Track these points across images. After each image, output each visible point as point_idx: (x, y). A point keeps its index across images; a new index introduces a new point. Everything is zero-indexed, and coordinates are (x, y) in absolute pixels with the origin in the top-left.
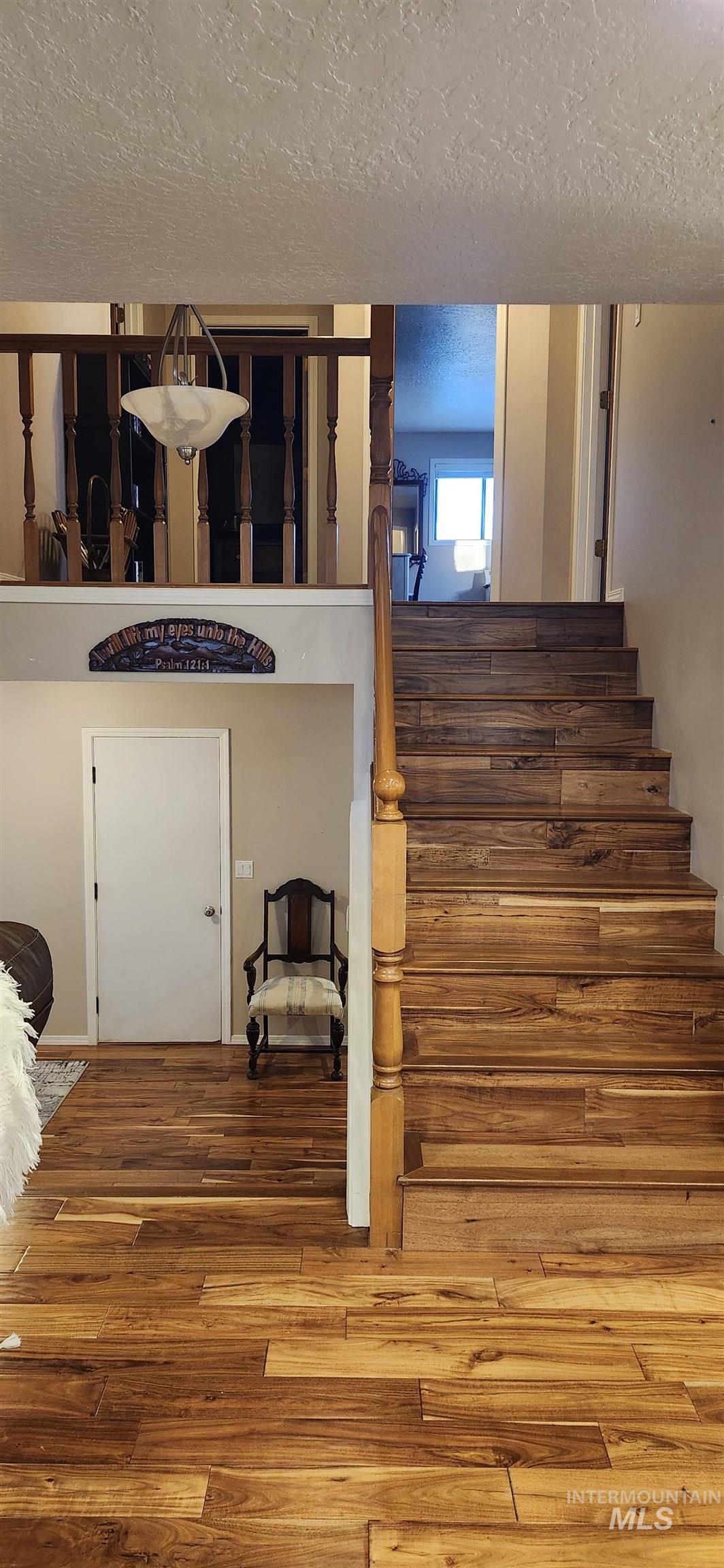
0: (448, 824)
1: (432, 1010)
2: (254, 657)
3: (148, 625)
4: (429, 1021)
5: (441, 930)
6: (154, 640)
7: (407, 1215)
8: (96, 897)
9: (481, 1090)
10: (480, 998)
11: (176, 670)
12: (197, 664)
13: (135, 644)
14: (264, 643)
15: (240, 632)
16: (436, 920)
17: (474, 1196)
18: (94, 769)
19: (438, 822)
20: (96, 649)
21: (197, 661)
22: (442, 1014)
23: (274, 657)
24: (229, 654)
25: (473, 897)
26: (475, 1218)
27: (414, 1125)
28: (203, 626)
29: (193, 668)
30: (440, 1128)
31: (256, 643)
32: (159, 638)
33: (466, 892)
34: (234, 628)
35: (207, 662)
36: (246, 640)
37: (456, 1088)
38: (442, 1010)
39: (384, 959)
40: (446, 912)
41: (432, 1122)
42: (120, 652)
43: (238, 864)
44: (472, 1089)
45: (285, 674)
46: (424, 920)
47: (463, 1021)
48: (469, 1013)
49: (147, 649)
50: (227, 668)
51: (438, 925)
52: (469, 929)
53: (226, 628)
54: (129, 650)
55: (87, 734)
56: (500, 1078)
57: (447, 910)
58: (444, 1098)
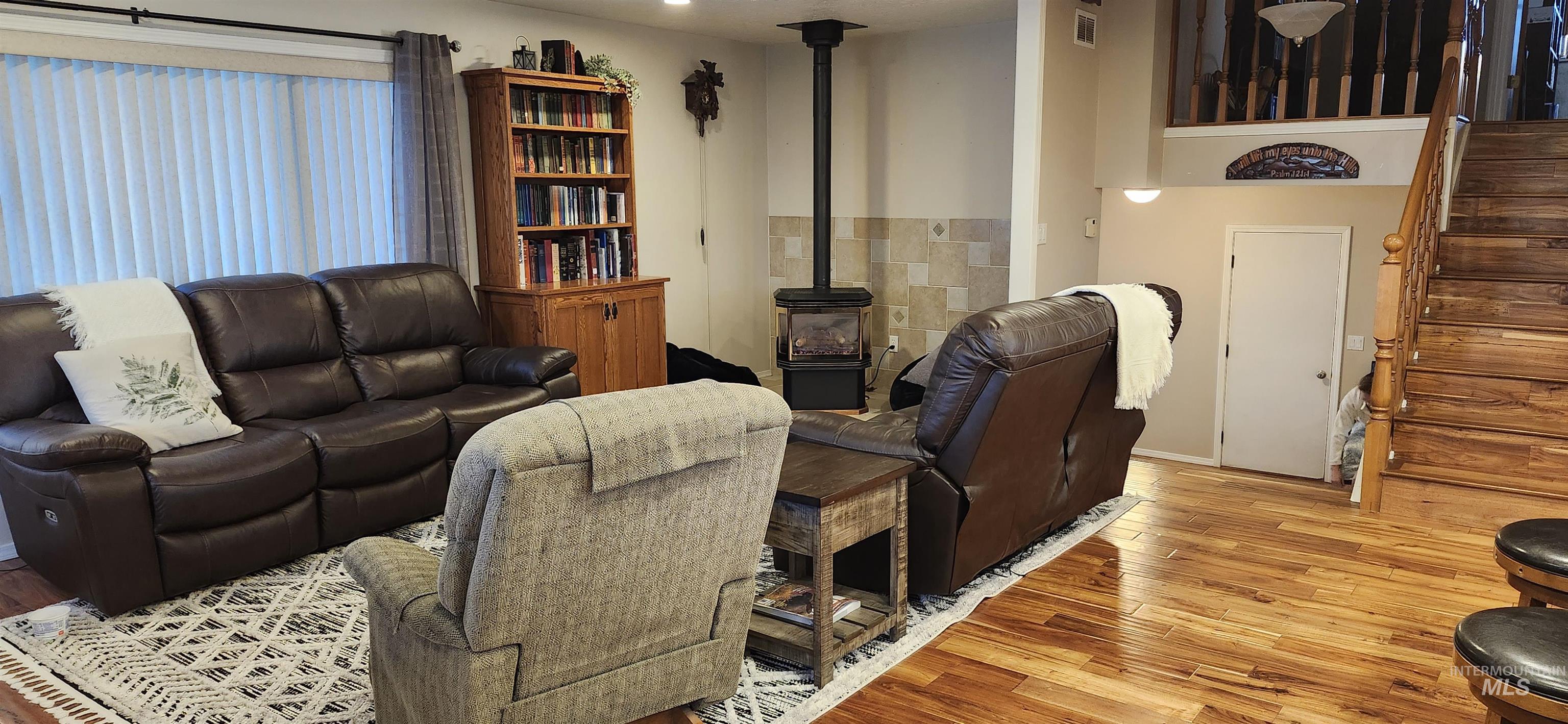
0: (1477, 283)
1: (1434, 396)
2: (1343, 167)
3: (1268, 148)
4: (1431, 403)
5: (1455, 352)
6: (1272, 158)
7: (1384, 493)
8: (1227, 355)
9: (1453, 439)
10: (1469, 391)
11: (1285, 178)
12: (1300, 173)
13: (1258, 161)
14: (1351, 157)
15: (1334, 150)
16: (1451, 345)
17: (1430, 488)
18: (1233, 257)
19: (1468, 282)
20: (1231, 165)
21: (1301, 171)
22: (1440, 399)
23: (1358, 167)
24: (1325, 165)
25: (1481, 330)
26: (1429, 501)
27: (1404, 455)
28: (1308, 148)
29: (1297, 176)
30: (1422, 459)
31: (1346, 157)
32: (1275, 157)
33: (1477, 326)
34: (1330, 148)
35: (1308, 172)
36: (1338, 156)
37: (1435, 436)
38: (1441, 396)
39: (1381, 344)
40: (1460, 340)
41: (1417, 455)
42: (1247, 167)
43: (1349, 338)
44: (1446, 437)
45: (1366, 178)
46: (1443, 344)
47: (1456, 405)
48: (1460, 400)
49: (1266, 164)
50: (1322, 175)
51: (1453, 348)
52: (1477, 352)
53: (1324, 148)
54: (1254, 165)
55: (1229, 229)
56: (1467, 433)
57: (1461, 338)
58: (1426, 441)
